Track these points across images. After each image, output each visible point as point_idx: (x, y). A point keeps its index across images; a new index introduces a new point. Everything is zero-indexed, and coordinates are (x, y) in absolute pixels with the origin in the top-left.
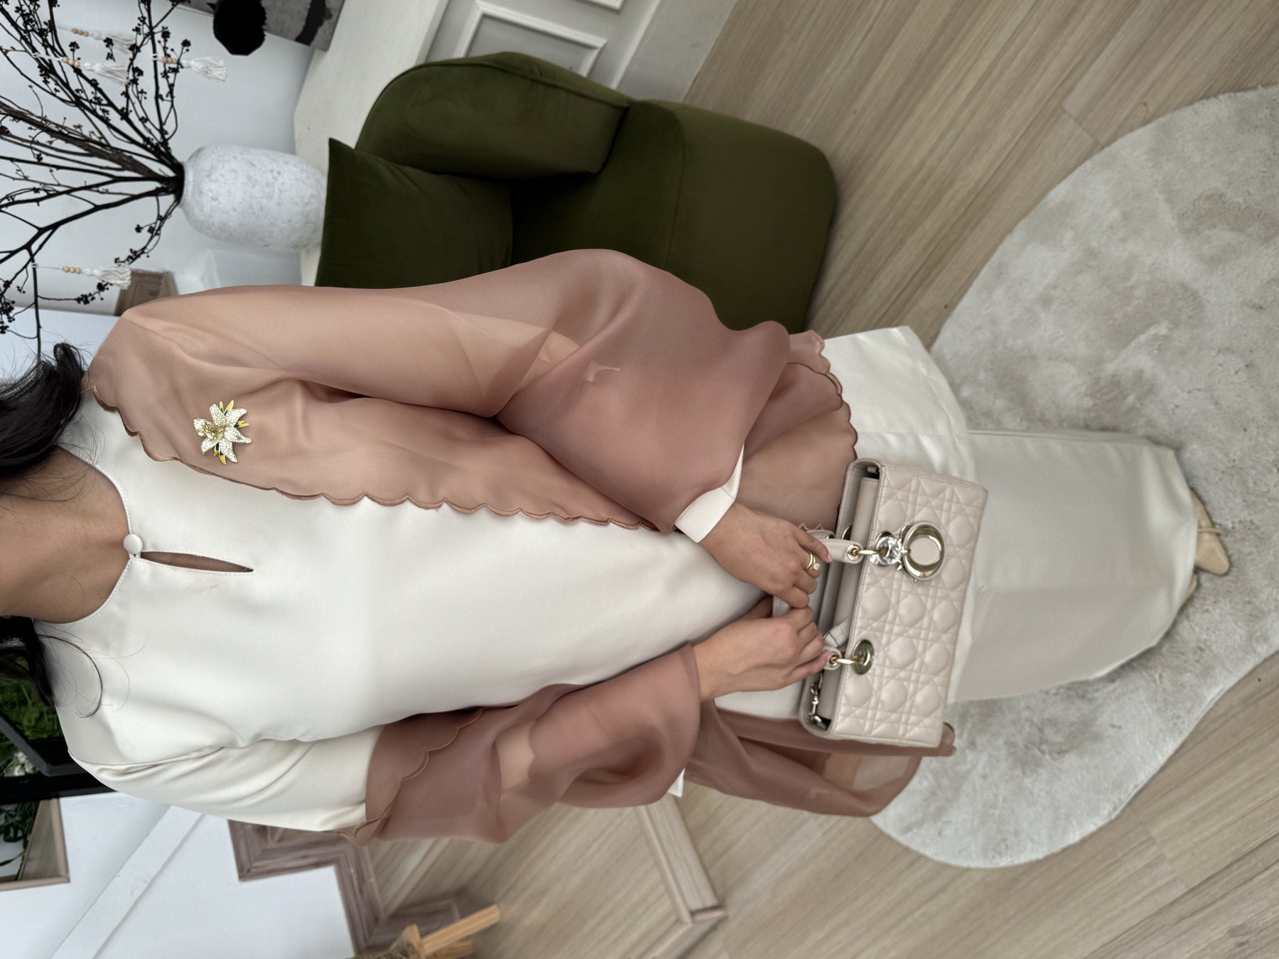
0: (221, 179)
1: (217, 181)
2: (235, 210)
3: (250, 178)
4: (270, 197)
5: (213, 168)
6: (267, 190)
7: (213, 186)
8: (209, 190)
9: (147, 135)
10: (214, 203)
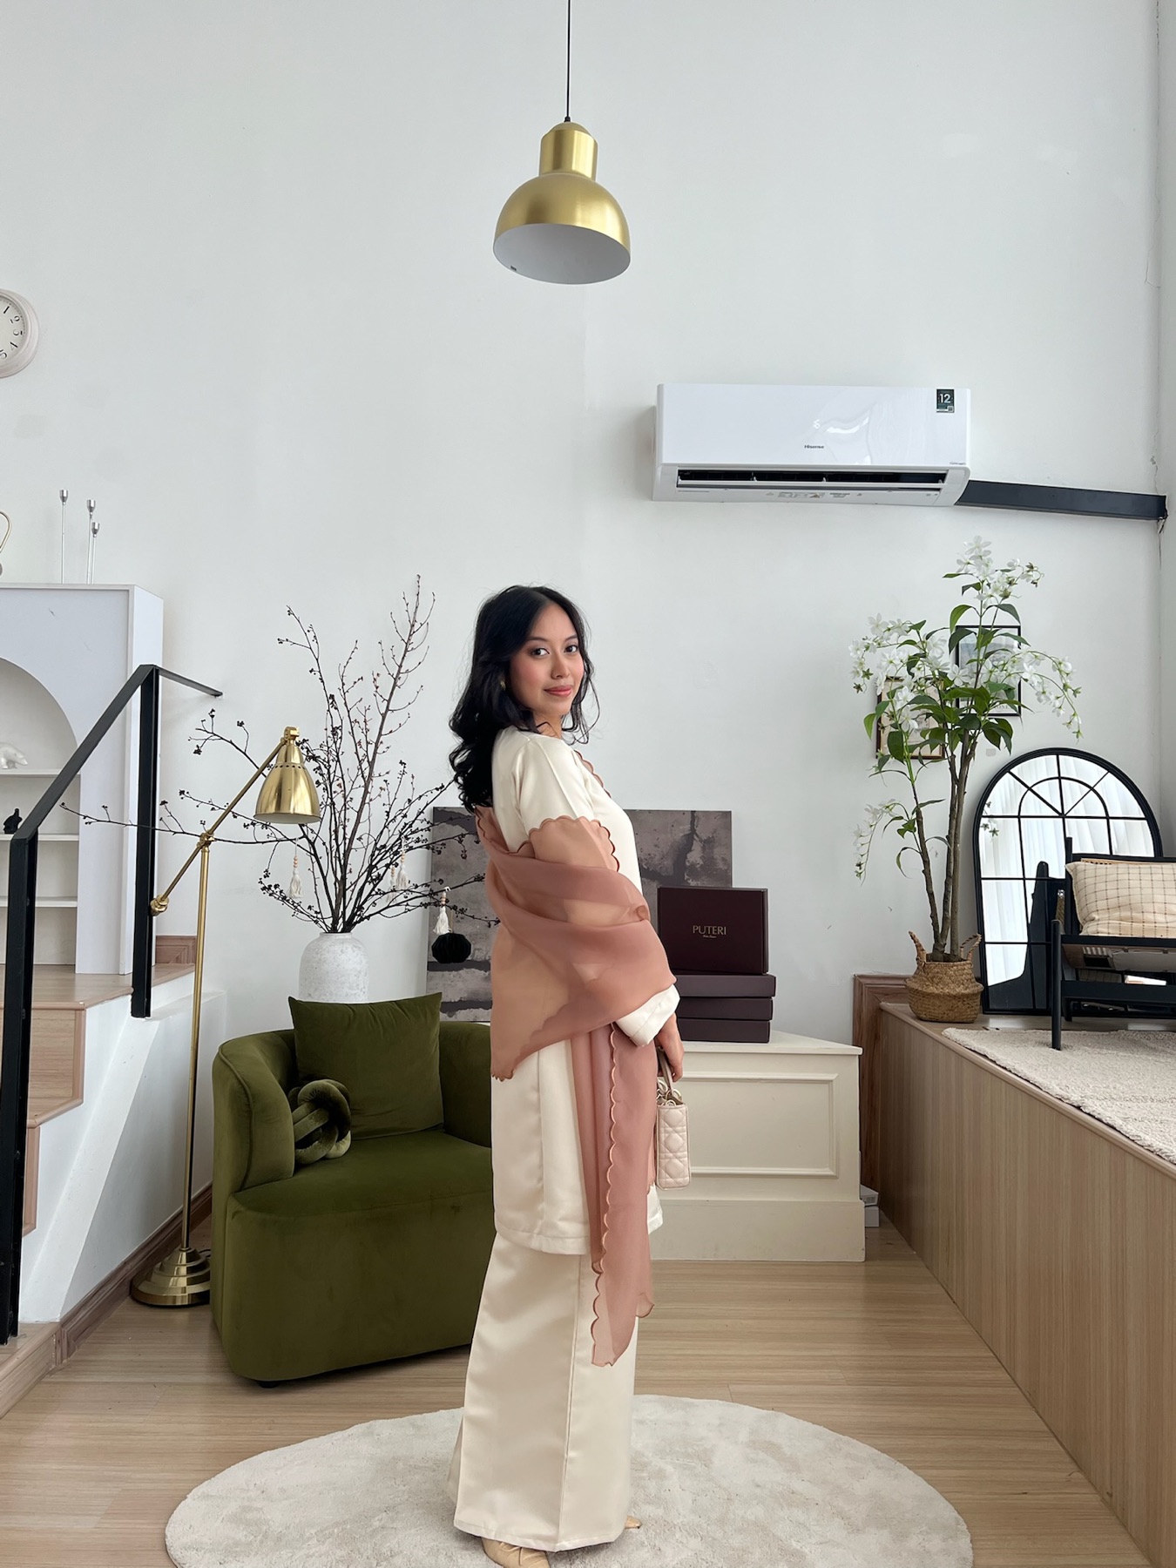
0: (355, 954)
1: (354, 951)
2: (338, 966)
3: (360, 972)
4: (350, 988)
5: (359, 948)
6: (355, 985)
7: (350, 949)
8: (347, 948)
9: (365, 906)
10: (339, 952)
